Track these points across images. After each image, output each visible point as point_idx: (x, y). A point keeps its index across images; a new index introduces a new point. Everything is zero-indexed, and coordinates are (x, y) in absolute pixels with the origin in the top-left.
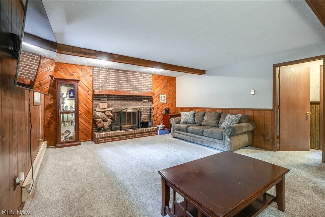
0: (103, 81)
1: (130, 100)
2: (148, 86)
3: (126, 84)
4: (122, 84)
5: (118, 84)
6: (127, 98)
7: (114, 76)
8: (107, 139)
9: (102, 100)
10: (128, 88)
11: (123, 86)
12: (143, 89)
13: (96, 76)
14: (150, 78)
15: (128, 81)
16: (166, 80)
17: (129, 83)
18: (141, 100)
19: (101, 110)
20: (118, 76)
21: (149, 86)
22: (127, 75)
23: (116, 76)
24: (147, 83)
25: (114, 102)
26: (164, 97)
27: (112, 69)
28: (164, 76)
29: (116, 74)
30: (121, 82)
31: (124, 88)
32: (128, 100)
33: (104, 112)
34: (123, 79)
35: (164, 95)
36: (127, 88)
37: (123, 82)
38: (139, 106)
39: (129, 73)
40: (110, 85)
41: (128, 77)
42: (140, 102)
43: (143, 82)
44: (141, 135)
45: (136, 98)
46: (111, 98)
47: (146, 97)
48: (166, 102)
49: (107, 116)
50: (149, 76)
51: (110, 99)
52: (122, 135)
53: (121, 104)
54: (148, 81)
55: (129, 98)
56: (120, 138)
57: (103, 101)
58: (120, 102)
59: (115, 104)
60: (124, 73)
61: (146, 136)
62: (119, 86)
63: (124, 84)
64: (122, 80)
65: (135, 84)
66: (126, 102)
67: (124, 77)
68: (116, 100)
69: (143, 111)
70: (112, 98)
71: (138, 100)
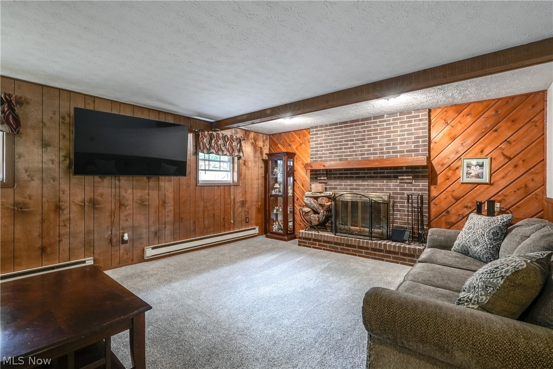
0: (322, 147)
1: (368, 177)
2: (414, 142)
3: (360, 147)
4: (352, 148)
5: (345, 148)
6: (362, 173)
7: (338, 135)
8: (311, 242)
9: (320, 178)
10: (364, 154)
11: (354, 151)
12: (402, 152)
13: (313, 141)
14: (421, 120)
15: (364, 139)
16: (491, 112)
17: (366, 143)
18: (396, 177)
19: (312, 195)
20: (345, 134)
21: (418, 142)
22: (362, 128)
23: (342, 134)
24: (412, 134)
25: (338, 182)
26: (482, 166)
27: (336, 124)
28: (479, 102)
29: (342, 131)
30: (351, 145)
31: (356, 155)
32: (364, 177)
33: (316, 198)
34: (355, 136)
35: (481, 161)
36: (362, 155)
37: (354, 144)
38: (389, 189)
39: (367, 123)
40: (332, 153)
41: (364, 131)
42: (393, 181)
43: (399, 135)
44: (375, 255)
45: (383, 173)
46: (334, 174)
47: (404, 170)
48: (488, 181)
49: (321, 205)
50: (418, 116)
51: (333, 176)
52: (336, 244)
53: (351, 185)
54: (415, 129)
55: (366, 173)
56: (333, 247)
57: (322, 180)
58: (349, 182)
59: (341, 185)
60: (356, 125)
61: (386, 261)
62: (347, 152)
63: (357, 147)
64: (352, 140)
65: (379, 142)
66: (360, 182)
67: (357, 132)
68: (341, 177)
69: (400, 202)
70: (336, 174)
71: (388, 178)
